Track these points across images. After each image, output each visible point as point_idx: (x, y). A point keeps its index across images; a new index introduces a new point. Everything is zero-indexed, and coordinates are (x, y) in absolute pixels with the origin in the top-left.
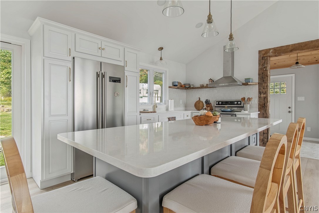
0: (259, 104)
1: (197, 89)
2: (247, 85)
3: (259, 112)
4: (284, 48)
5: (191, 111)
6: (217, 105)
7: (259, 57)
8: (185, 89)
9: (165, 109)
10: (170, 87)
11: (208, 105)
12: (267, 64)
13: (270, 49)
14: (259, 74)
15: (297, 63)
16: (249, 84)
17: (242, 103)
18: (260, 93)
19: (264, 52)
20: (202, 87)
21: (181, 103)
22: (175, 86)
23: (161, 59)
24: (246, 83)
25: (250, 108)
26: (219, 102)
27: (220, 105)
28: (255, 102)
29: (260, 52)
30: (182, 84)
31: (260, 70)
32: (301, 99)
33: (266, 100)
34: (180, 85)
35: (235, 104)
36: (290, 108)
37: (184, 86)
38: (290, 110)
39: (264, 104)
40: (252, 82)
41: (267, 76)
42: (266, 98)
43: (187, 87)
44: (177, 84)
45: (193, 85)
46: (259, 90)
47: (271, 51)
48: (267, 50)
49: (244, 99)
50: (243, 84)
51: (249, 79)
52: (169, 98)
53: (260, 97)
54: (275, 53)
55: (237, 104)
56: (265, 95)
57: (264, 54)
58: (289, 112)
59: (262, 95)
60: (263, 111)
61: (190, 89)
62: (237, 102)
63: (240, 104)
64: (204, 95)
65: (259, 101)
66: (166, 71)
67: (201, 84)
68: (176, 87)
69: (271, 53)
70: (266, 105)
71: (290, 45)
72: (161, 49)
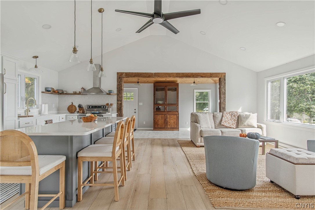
0: (117, 108)
1: (70, 95)
2: (110, 94)
3: (117, 113)
4: (131, 74)
5: (66, 114)
6: (88, 108)
7: (117, 77)
8: (59, 94)
9: (38, 113)
10: (43, 92)
11: (81, 109)
12: (122, 82)
13: (123, 73)
14: (117, 88)
15: (138, 82)
16: (111, 94)
17: (107, 107)
18: (118, 100)
19: (120, 74)
20: (75, 93)
21: (54, 107)
22: (48, 91)
23: (36, 67)
24: (110, 93)
25: (112, 110)
26: (90, 106)
27: (90, 108)
28: (115, 106)
29: (118, 73)
30: (55, 89)
31: (118, 85)
32: (141, 104)
33: (121, 105)
34: (53, 90)
35: (102, 108)
36: (135, 110)
37: (57, 92)
38: (135, 111)
39: (120, 108)
40: (113, 93)
41: (122, 90)
42: (121, 104)
43: (60, 93)
44: (50, 90)
45: (66, 91)
46: (117, 98)
47: (124, 74)
48: (122, 73)
49: (108, 104)
50: (107, 94)
51: (111, 91)
52: (42, 102)
53: (118, 103)
54: (126, 76)
55: (103, 108)
56: (120, 102)
57: (120, 75)
58: (135, 112)
59: (119, 102)
60: (119, 112)
61: (64, 94)
62: (104, 106)
63: (105, 108)
64: (77, 101)
65: (117, 106)
66: (39, 77)
67: (74, 91)
68: (50, 92)
69: (124, 76)
70: (121, 108)
71: (133, 73)
72: (36, 57)
